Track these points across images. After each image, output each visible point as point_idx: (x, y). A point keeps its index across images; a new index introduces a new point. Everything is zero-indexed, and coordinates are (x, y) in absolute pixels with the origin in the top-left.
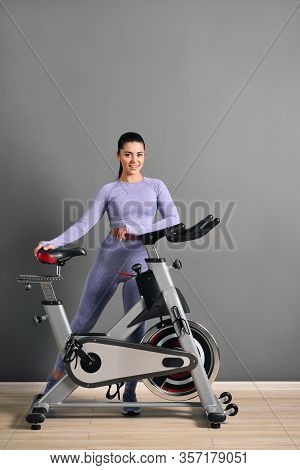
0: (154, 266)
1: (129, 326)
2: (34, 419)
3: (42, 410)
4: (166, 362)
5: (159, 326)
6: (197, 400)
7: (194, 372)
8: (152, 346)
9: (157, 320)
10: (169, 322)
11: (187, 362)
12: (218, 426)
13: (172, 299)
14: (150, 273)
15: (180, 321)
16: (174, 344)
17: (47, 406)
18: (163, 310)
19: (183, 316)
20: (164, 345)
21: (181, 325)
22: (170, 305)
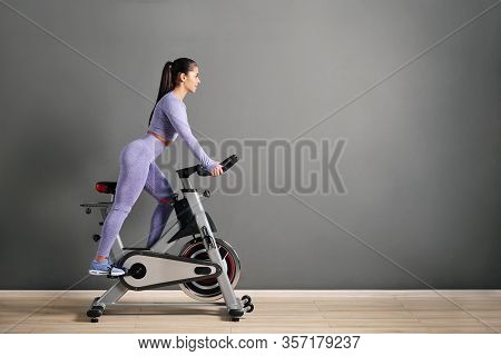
0: (188, 195)
1: (169, 242)
2: (93, 314)
3: (100, 307)
4: (197, 270)
5: (192, 242)
6: (222, 301)
7: (219, 278)
8: (185, 258)
9: (190, 238)
10: (200, 239)
11: (213, 270)
12: (238, 320)
13: (202, 221)
14: (185, 200)
15: (208, 238)
16: (204, 257)
17: (103, 305)
18: (195, 229)
19: (211, 234)
20: (196, 257)
21: (209, 242)
22: (200, 226)
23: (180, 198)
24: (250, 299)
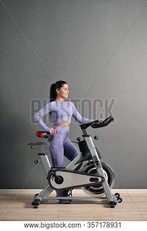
0: (86, 138)
1: (75, 164)
2: (35, 204)
4: (91, 180)
5: (88, 164)
6: (105, 196)
7: (103, 184)
8: (85, 173)
9: (87, 162)
10: (92, 162)
11: (100, 180)
12: (113, 207)
13: (94, 152)
14: (84, 141)
15: (97, 162)
16: (95, 172)
17: (40, 199)
18: (90, 157)
19: (99, 160)
20: (91, 172)
21: (98, 164)
22: (93, 155)
23: (82, 140)
24: (119, 195)
